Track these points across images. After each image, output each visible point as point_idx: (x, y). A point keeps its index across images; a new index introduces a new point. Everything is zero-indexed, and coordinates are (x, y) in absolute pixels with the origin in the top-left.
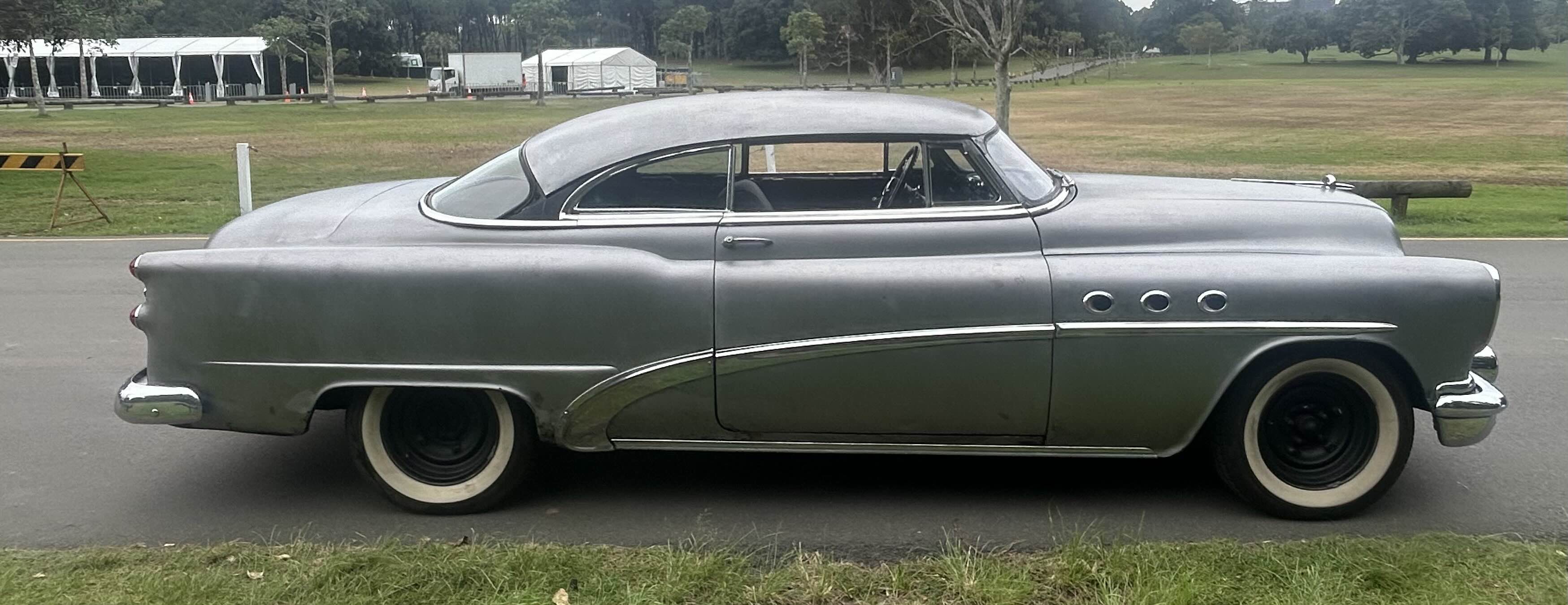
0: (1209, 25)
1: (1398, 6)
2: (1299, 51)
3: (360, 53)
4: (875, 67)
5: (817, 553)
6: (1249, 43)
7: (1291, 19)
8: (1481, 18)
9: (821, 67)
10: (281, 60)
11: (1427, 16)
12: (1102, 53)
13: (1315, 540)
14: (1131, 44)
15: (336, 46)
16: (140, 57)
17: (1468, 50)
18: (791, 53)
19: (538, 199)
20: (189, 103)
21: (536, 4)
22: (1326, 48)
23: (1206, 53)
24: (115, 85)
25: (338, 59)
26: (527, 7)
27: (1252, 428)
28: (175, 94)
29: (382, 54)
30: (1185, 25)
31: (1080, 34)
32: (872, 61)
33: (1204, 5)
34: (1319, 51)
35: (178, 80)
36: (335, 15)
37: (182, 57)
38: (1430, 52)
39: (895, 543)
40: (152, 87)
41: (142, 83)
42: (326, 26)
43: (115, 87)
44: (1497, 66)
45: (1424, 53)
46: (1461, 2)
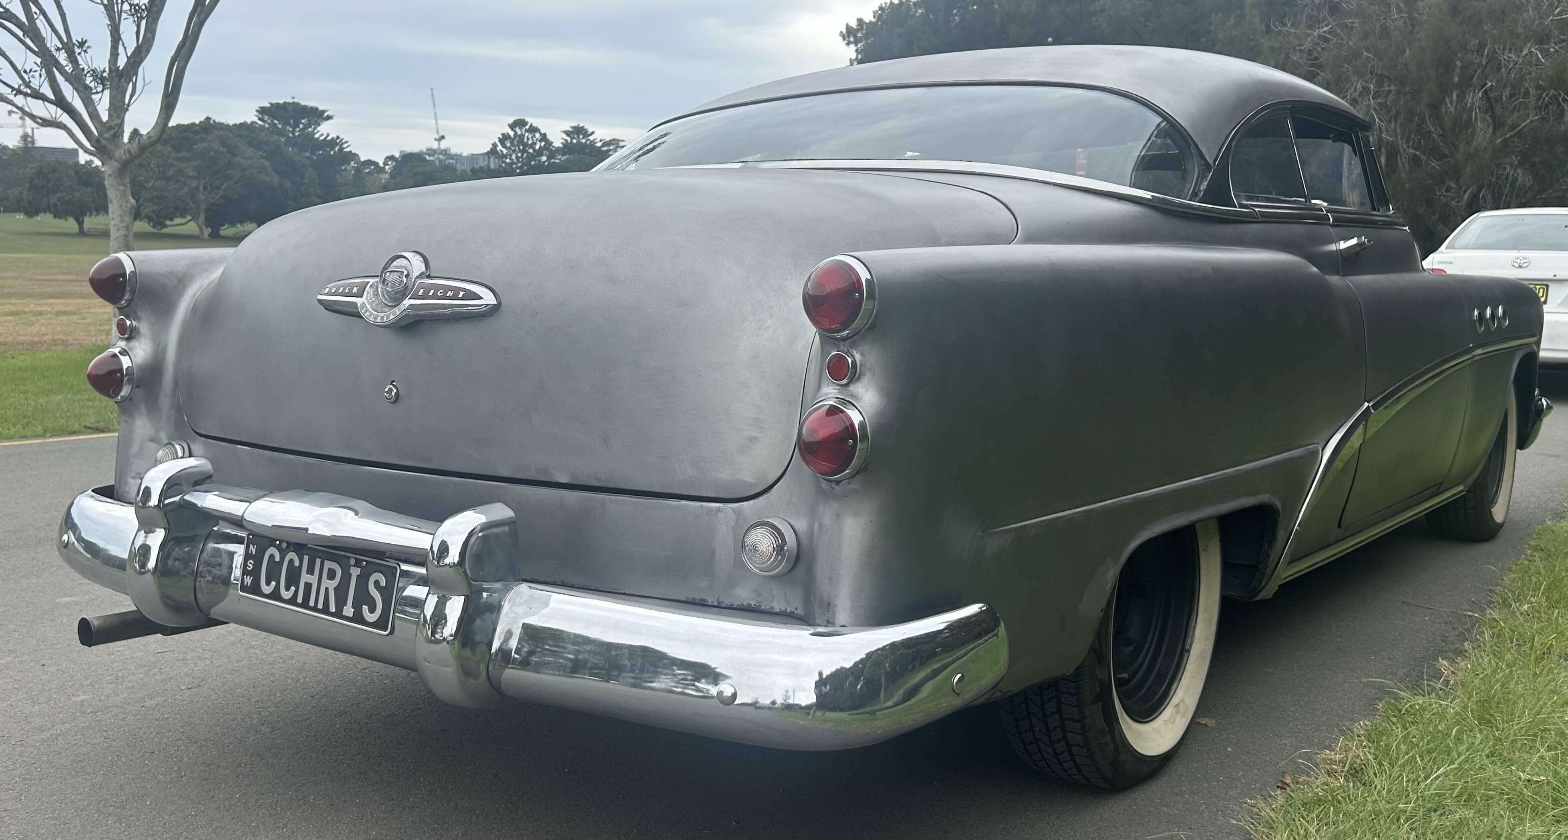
1: (195, 163)
2: (73, 217)
8: (288, 184)
11: (229, 178)
34: (97, 218)
38: (233, 224)
45: (227, 226)
46: (266, 163)
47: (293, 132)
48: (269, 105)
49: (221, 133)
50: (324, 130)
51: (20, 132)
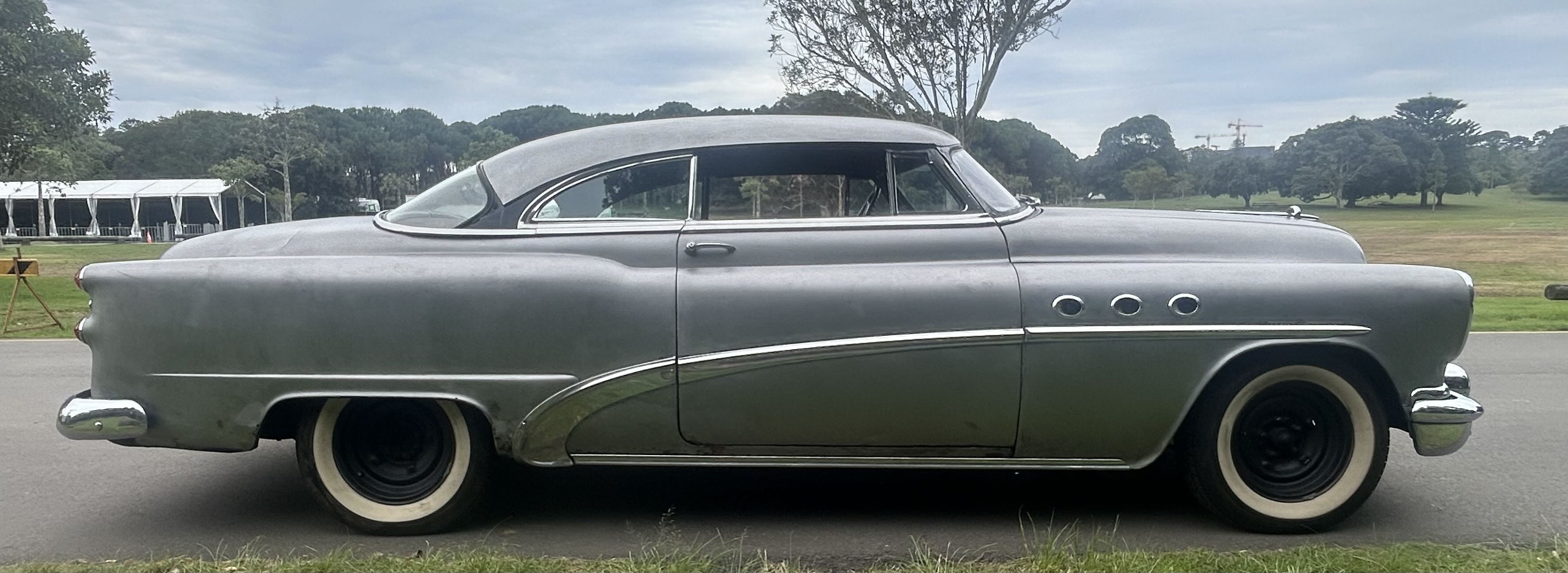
0: (1152, 170)
1: (1336, 151)
2: (1241, 195)
3: (318, 197)
4: (827, 210)
5: (783, 564)
6: (1193, 188)
7: (1232, 164)
8: (1416, 162)
9: (774, 211)
10: (240, 200)
11: (1364, 161)
12: (1050, 198)
13: (1293, 549)
14: (1077, 189)
15: (294, 190)
16: (99, 200)
17: (1405, 194)
18: (745, 195)
19: (496, 208)
20: (147, 242)
21: (493, 142)
22: (1267, 192)
23: (1151, 198)
24: (74, 226)
25: (297, 204)
26: (484, 146)
27: (1225, 439)
28: (133, 235)
29: (340, 198)
30: (1129, 171)
31: (1027, 178)
32: (824, 205)
33: (1147, 151)
34: (1260, 196)
35: (136, 222)
36: (293, 152)
37: (141, 198)
38: (1368, 196)
39: (863, 554)
40: (111, 229)
41: (101, 224)
42: (285, 164)
43: (73, 229)
44: (1433, 210)
45: (1363, 197)
46: (1398, 147)
47: (1428, 121)
48: (1407, 102)
49: (1360, 127)
50: (1456, 117)
51: (1235, 138)
